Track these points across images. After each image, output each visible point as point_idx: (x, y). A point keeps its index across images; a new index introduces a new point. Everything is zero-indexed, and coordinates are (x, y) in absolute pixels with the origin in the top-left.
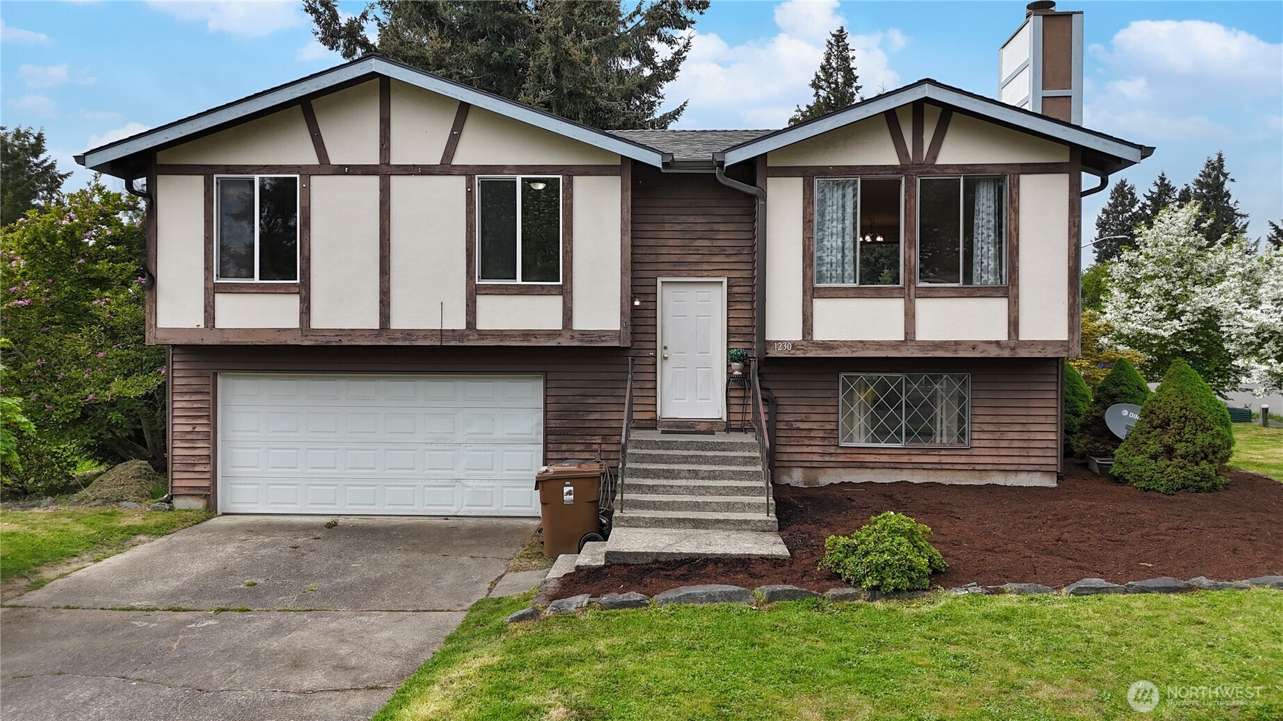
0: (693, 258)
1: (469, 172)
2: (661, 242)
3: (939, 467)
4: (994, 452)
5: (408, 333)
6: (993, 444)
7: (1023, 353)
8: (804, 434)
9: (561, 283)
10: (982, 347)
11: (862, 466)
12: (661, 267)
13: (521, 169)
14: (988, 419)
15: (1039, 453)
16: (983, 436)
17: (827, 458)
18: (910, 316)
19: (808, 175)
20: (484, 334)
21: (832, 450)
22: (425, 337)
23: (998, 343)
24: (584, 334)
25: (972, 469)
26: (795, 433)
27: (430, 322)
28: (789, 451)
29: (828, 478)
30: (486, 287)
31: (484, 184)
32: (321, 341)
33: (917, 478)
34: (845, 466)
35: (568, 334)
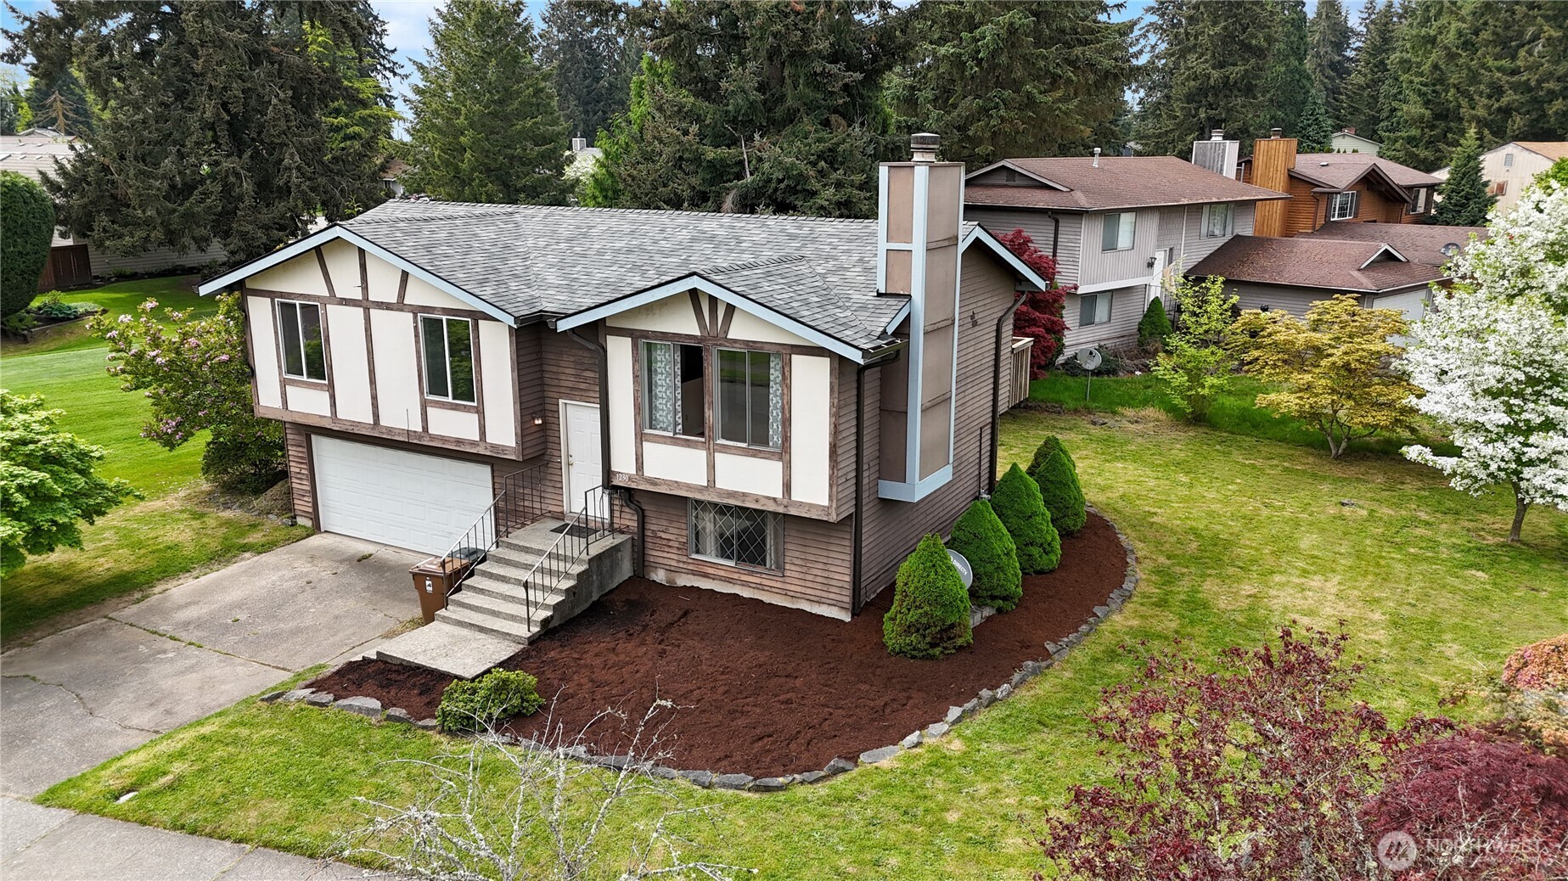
0: (583, 386)
1: (416, 310)
2: (562, 370)
3: (760, 587)
4: (802, 583)
5: (390, 430)
6: (801, 576)
7: (793, 512)
8: (664, 542)
9: (475, 404)
10: (763, 501)
11: (706, 575)
12: (563, 390)
13: (446, 311)
14: (797, 554)
15: (837, 590)
16: (793, 568)
17: (681, 565)
18: (711, 467)
19: (635, 335)
20: (433, 437)
21: (684, 559)
22: (399, 434)
23: (775, 499)
24: (493, 446)
25: (785, 593)
26: (658, 541)
27: (401, 424)
28: (654, 554)
29: (683, 581)
30: (431, 401)
31: (425, 320)
32: (343, 428)
33: (746, 593)
34: (694, 573)
35: (482, 445)
